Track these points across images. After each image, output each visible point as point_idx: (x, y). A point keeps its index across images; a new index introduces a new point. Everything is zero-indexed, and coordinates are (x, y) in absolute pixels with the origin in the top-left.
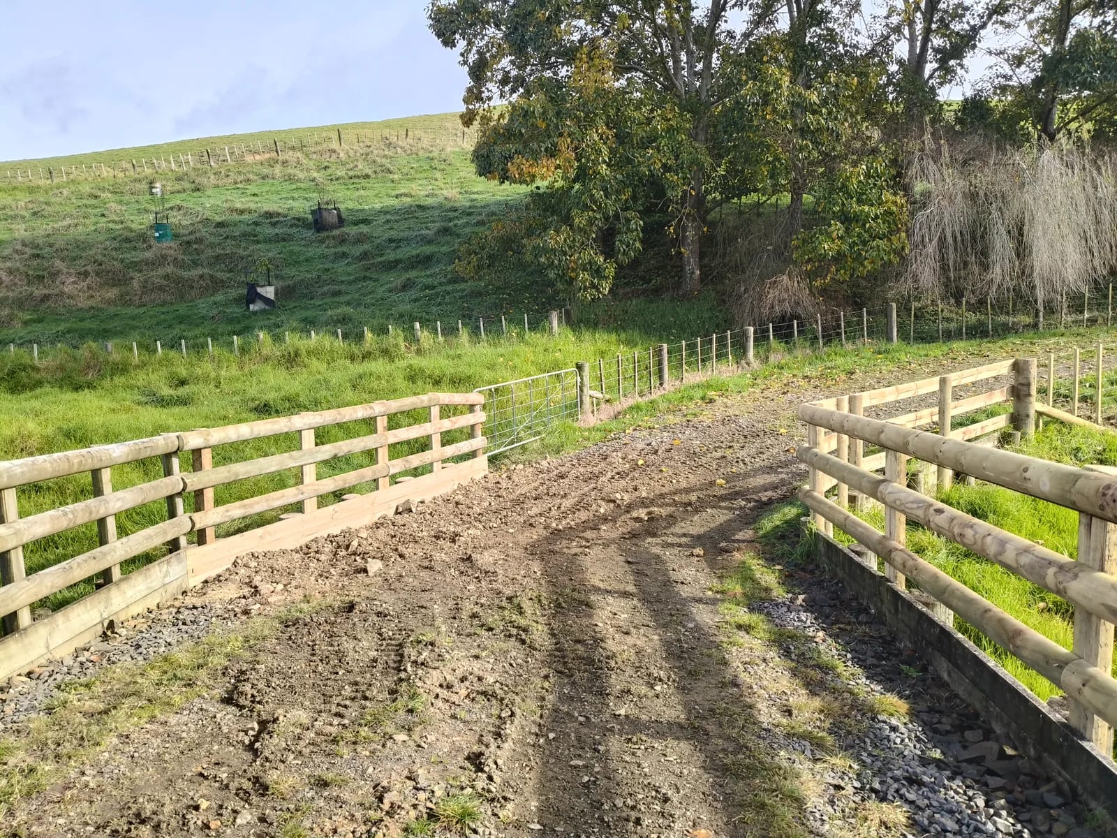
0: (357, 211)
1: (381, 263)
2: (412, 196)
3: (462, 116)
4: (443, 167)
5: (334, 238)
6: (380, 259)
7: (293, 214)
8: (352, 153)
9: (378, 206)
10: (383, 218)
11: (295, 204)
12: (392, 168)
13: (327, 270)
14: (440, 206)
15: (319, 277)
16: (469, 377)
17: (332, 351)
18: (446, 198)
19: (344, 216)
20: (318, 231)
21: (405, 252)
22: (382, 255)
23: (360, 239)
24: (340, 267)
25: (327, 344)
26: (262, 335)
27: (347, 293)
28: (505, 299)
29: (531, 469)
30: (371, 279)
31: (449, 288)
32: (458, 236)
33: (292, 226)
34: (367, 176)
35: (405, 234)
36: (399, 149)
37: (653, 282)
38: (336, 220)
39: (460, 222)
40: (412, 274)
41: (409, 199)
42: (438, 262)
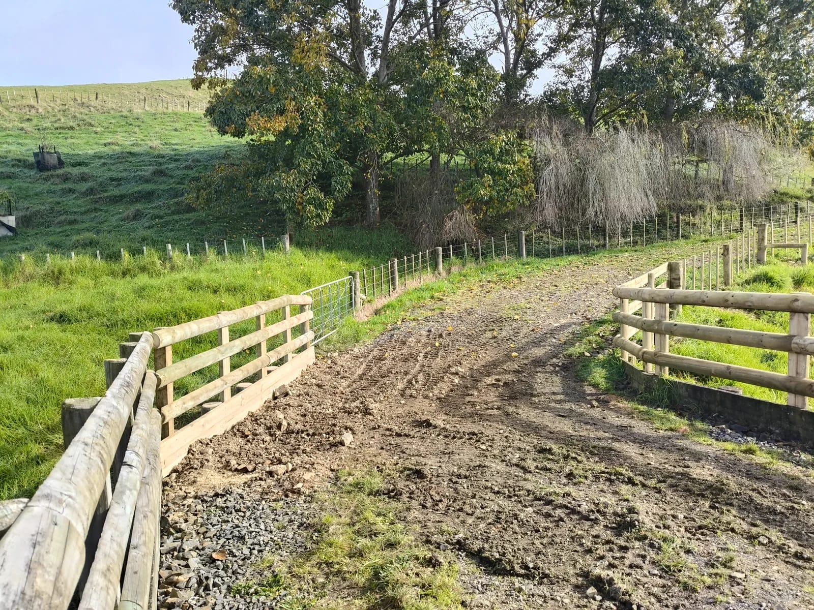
0: (73, 155)
1: (107, 197)
2: (118, 144)
3: (192, 81)
4: (137, 124)
5: (58, 176)
6: (106, 194)
7: (11, 156)
8: (50, 109)
9: (91, 152)
10: (98, 162)
11: (13, 148)
12: (93, 123)
13: (59, 203)
14: (148, 154)
15: (52, 208)
16: (242, 286)
17: (94, 269)
18: (151, 147)
19: (62, 158)
20: (41, 171)
21: (126, 189)
22: (106, 191)
23: (83, 178)
24: (70, 200)
25: (88, 264)
26: (23, 257)
27: (82, 222)
28: (227, 227)
29: (348, 356)
30: (101, 210)
31: (176, 217)
32: (172, 177)
33: (13, 166)
34: (72, 128)
35: (124, 174)
36: (92, 109)
37: (344, 215)
38: (56, 161)
39: (170, 166)
40: (139, 206)
41: (117, 147)
42: (159, 197)
